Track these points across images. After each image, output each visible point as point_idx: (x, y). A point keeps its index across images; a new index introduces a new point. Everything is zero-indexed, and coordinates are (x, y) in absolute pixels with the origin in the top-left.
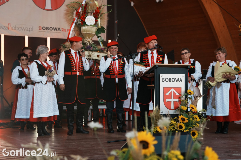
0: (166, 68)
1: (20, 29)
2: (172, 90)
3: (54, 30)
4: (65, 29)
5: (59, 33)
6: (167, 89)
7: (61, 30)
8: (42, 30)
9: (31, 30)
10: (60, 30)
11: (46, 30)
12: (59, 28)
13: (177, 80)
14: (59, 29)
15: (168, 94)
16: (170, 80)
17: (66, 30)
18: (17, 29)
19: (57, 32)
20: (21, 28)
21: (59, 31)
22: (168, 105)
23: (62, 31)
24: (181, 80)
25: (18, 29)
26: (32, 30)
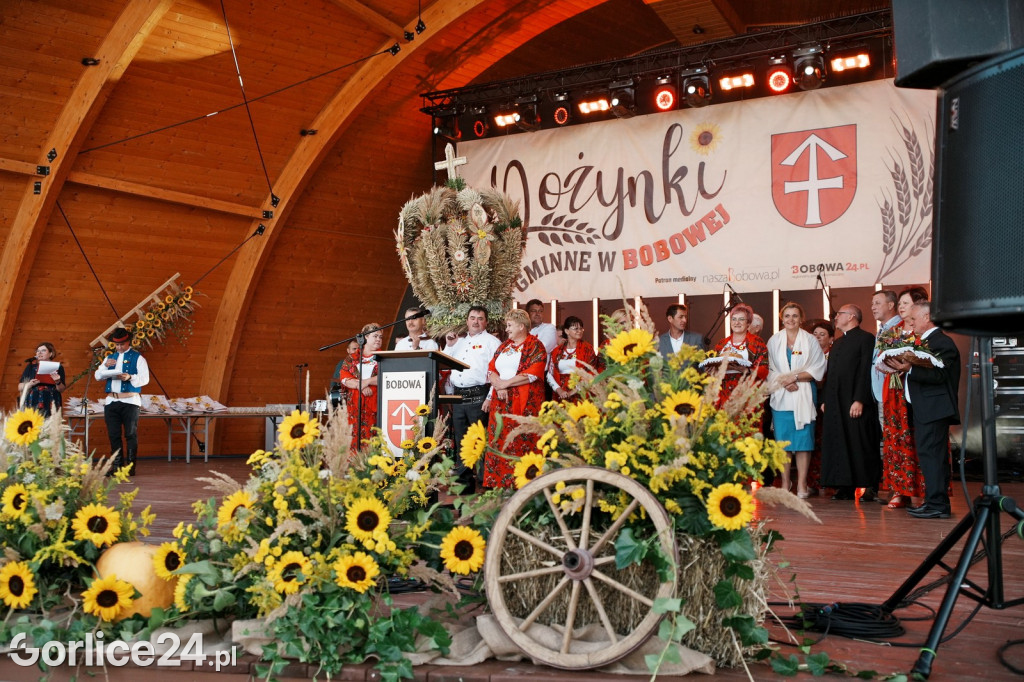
0: (396, 360)
1: (752, 277)
2: (403, 405)
3: (828, 270)
4: (855, 265)
5: (839, 274)
6: (394, 404)
7: (845, 267)
8: (800, 273)
9: (775, 275)
10: (842, 268)
11: (808, 273)
12: (840, 264)
13: (412, 385)
14: (840, 267)
15: (395, 414)
16: (400, 385)
17: (858, 266)
18: (745, 277)
19: (834, 275)
20: (755, 275)
21: (840, 271)
22: (395, 437)
23: (848, 269)
24: (419, 385)
25: (749, 277)
26: (778, 275)
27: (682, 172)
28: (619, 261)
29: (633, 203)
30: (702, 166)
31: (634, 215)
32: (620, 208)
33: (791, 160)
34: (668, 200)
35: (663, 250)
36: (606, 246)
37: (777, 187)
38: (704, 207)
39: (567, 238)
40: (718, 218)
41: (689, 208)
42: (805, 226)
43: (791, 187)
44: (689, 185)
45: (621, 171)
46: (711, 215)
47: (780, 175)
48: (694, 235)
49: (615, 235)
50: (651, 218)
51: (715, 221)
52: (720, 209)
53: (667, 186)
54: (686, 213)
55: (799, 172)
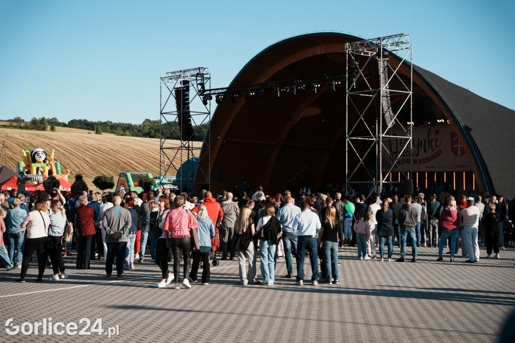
1: (446, 168)
5: (464, 168)
8: (456, 167)
10: (465, 166)
11: (458, 167)
17: (468, 166)
26: (452, 167)
27: (432, 140)
28: (418, 162)
29: (421, 147)
30: (436, 139)
31: (422, 150)
32: (418, 148)
33: (455, 139)
34: (429, 147)
35: (428, 160)
36: (416, 158)
37: (452, 146)
38: (437, 149)
39: (407, 155)
40: (440, 152)
41: (433, 149)
42: (458, 156)
43: (455, 146)
44: (433, 143)
45: (419, 139)
46: (438, 152)
47: (453, 143)
48: (434, 157)
49: (417, 155)
50: (425, 152)
51: (439, 153)
52: (440, 150)
53: (429, 143)
54: (433, 151)
55: (456, 142)
